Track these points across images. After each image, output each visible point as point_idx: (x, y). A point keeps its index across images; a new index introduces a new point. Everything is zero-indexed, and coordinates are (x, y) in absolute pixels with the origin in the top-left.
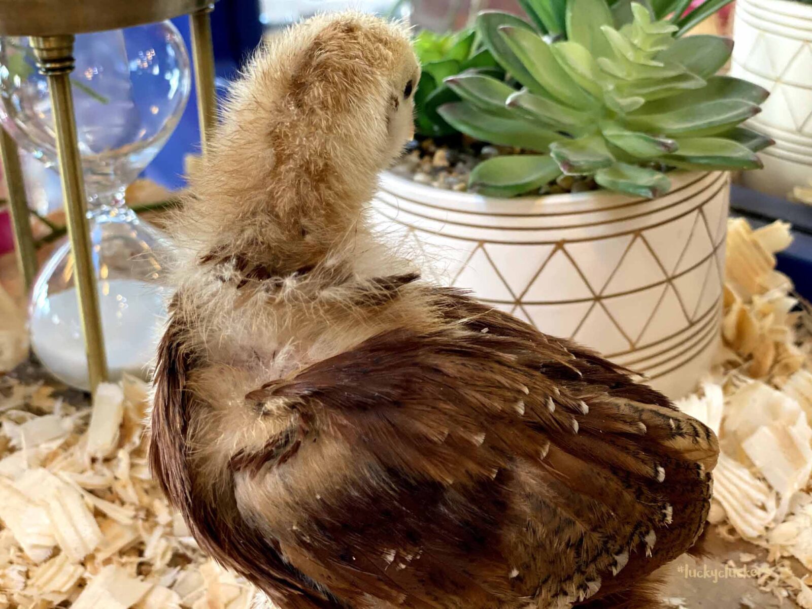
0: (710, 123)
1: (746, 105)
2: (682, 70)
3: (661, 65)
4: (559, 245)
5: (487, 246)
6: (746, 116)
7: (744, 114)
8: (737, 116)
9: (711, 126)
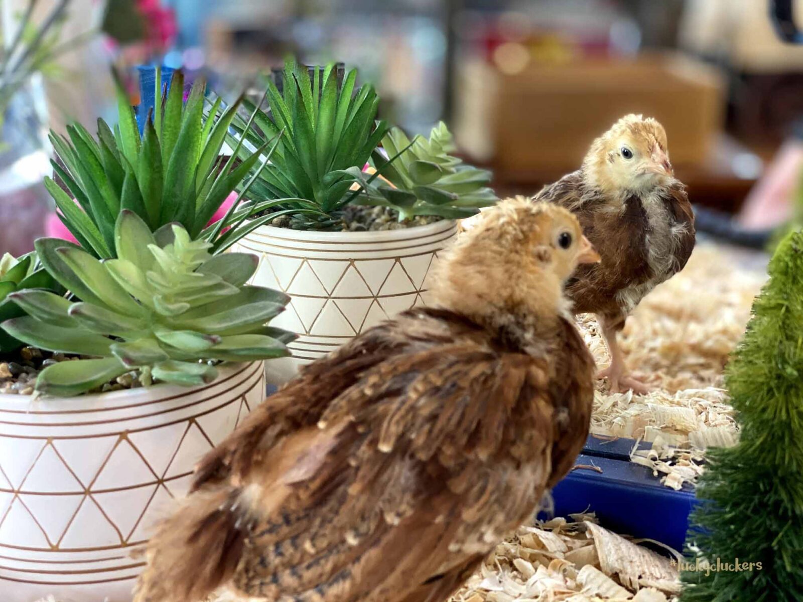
0: (245, 321)
1: (274, 305)
2: (218, 279)
3: (201, 275)
4: (123, 435)
5: (55, 442)
6: (274, 314)
7: (272, 312)
8: (267, 314)
9: (246, 324)
